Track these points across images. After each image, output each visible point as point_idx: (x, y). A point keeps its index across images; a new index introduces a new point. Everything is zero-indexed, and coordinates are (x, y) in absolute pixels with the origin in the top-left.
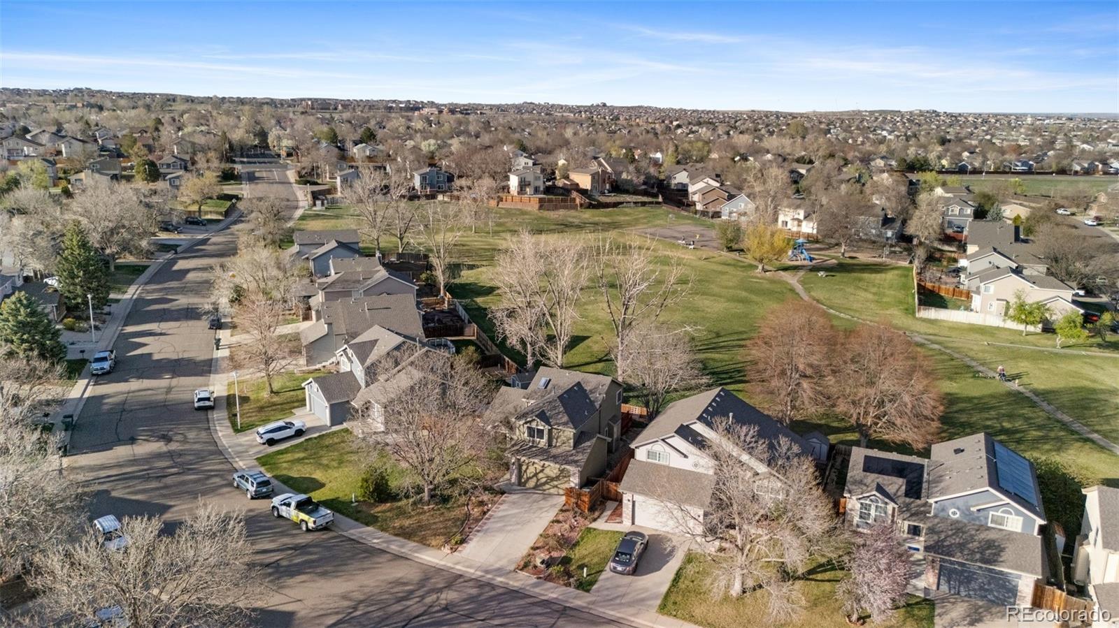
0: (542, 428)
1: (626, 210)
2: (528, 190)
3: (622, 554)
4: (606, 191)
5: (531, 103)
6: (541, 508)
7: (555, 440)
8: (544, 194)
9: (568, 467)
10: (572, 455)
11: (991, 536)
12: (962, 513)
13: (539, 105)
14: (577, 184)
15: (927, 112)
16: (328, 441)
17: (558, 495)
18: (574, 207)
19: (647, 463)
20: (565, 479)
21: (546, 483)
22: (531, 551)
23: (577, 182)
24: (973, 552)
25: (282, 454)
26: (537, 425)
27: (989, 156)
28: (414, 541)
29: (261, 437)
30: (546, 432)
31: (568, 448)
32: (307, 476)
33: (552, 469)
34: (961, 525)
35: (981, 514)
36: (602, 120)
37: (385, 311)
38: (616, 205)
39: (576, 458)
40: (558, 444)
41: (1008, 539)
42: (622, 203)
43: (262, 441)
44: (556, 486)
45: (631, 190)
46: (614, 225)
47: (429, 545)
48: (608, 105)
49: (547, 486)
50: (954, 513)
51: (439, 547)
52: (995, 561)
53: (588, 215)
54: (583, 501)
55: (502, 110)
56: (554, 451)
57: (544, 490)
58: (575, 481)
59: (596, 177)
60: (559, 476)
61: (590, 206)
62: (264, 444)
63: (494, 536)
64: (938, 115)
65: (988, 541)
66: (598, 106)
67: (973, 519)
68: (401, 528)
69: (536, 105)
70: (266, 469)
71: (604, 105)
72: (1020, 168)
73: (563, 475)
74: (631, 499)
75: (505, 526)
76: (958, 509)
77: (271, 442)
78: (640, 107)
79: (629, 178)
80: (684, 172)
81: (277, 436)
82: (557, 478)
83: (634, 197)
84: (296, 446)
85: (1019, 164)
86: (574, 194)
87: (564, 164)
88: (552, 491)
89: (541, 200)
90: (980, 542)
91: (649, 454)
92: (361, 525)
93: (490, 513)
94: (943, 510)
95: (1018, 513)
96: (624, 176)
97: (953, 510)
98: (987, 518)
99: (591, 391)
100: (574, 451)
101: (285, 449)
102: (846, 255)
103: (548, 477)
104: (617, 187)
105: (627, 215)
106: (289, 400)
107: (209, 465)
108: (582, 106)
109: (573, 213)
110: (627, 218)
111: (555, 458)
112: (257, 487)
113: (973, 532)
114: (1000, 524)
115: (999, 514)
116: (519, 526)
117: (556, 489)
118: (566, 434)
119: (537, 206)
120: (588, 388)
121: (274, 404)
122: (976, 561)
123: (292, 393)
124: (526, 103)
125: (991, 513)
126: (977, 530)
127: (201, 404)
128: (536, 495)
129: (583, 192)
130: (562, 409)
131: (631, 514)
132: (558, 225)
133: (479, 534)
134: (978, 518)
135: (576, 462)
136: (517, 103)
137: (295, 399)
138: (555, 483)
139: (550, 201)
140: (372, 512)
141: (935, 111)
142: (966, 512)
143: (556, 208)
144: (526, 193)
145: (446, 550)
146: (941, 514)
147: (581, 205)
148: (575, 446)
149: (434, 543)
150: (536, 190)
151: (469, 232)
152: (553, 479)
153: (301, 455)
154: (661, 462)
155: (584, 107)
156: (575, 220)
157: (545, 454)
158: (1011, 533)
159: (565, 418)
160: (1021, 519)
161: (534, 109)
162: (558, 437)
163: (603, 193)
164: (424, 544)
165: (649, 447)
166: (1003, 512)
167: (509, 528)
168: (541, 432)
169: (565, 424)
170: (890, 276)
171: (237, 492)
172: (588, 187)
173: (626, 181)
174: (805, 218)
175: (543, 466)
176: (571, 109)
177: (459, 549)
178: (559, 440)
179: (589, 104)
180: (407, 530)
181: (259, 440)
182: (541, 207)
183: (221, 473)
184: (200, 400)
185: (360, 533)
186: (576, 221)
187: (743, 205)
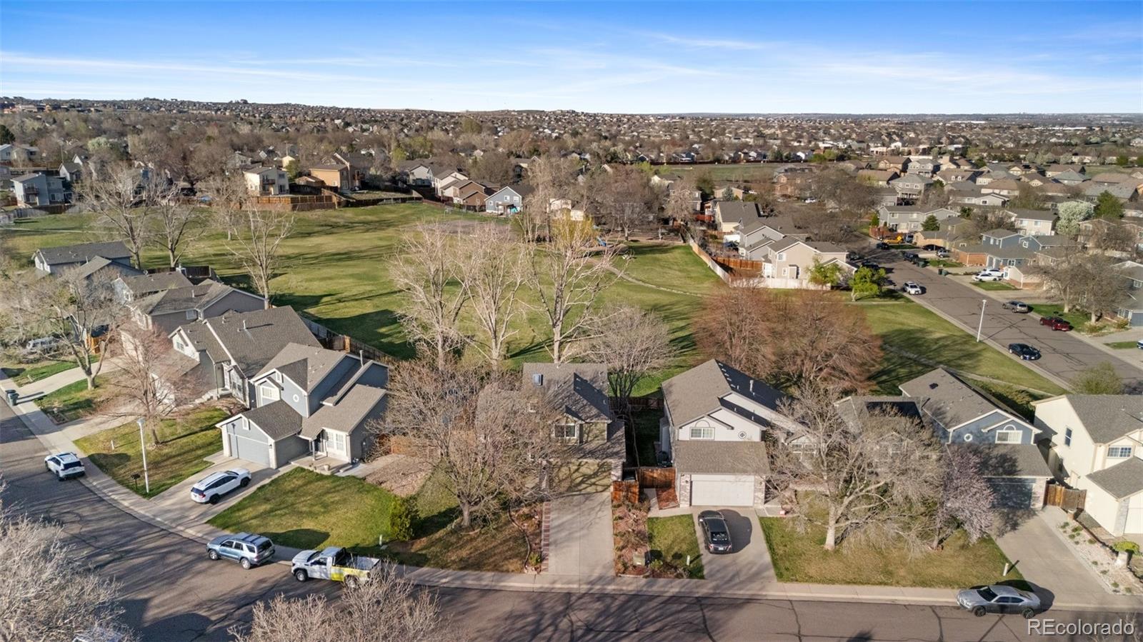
0: (572, 424)
1: (388, 207)
2: (272, 189)
3: (717, 533)
4: (357, 189)
5: (154, 99)
6: (593, 509)
7: (586, 436)
8: (290, 193)
9: (609, 460)
10: (608, 448)
11: (1002, 451)
12: (976, 436)
13: (165, 101)
14: (323, 182)
15: (568, 112)
16: (288, 486)
17: (597, 492)
18: (332, 206)
19: (691, 441)
20: (605, 474)
21: (582, 482)
22: (619, 553)
23: (322, 179)
24: (995, 468)
25: (239, 510)
26: (567, 422)
27: (663, 149)
28: (489, 570)
29: (201, 493)
30: (577, 428)
31: (601, 442)
32: (295, 528)
33: (590, 465)
34: (975, 447)
35: (990, 434)
36: (251, 118)
37: (268, 327)
38: (375, 202)
39: (615, 450)
40: (589, 439)
41: (1014, 451)
42: (382, 200)
43: (204, 500)
44: (594, 484)
45: (382, 187)
46: (383, 224)
47: (507, 571)
48: (249, 102)
49: (584, 486)
50: (968, 438)
51: (521, 571)
52: (1015, 471)
53: (349, 214)
54: (633, 493)
55: (119, 107)
56: (588, 447)
57: (581, 490)
58: (617, 474)
59: (345, 173)
60: (597, 472)
61: (348, 204)
62: (206, 503)
63: (568, 546)
64: (577, 114)
65: (1001, 455)
66: (238, 103)
67: (984, 440)
68: (461, 560)
69: (161, 102)
70: (232, 531)
71: (245, 102)
72: (686, 159)
73: (604, 469)
74: (688, 480)
75: (570, 534)
76: (971, 433)
77: (215, 500)
78: (288, 105)
79: (378, 173)
80: (422, 167)
81: (221, 490)
82: (595, 474)
83: (388, 193)
84: (252, 497)
85: (684, 155)
86: (326, 193)
87: (291, 162)
88: (590, 489)
89: (293, 200)
90: (996, 458)
91: (695, 432)
92: (412, 568)
93: (543, 524)
94: (959, 436)
95: (1019, 427)
96: (372, 171)
97: (967, 435)
98: (994, 437)
99: (591, 380)
100: (608, 444)
101: (240, 503)
102: (630, 239)
103: (584, 475)
104: (367, 185)
105: (391, 212)
106: (186, 449)
107: (148, 541)
108: (220, 104)
109: (330, 212)
110: (394, 215)
111: (592, 453)
112: (259, 553)
113: (987, 451)
114: (1004, 440)
115: (1004, 431)
116: (584, 532)
117: (593, 487)
118: (598, 426)
119: (290, 206)
120: (587, 378)
121: (169, 457)
122: (1002, 474)
123: (185, 440)
124: (148, 99)
125: (998, 431)
126: (989, 448)
127: (71, 471)
128: (576, 497)
129: (334, 189)
130: (585, 402)
131: (688, 495)
132: (322, 226)
133: (551, 548)
134: (987, 438)
135: (617, 453)
136: (136, 99)
137: (194, 446)
138: (593, 480)
139: (303, 200)
140: (413, 551)
141: (574, 112)
142: (978, 435)
143: (311, 208)
144: (270, 193)
145: (530, 571)
146: (958, 440)
147: (339, 204)
148: (609, 439)
149: (511, 568)
150: (281, 190)
151: (224, 240)
152: (590, 477)
153: (267, 507)
154: (705, 438)
155: (222, 104)
156: (338, 220)
157: (581, 450)
158: (1014, 446)
159: (594, 411)
160: (1021, 432)
161: (161, 107)
162: (589, 432)
163: (353, 190)
164: (502, 571)
165: (693, 425)
166: (1007, 429)
167: (577, 535)
168: (570, 431)
169: (597, 416)
170: (677, 253)
171: (220, 565)
172: (337, 184)
173: (376, 177)
174: (573, 207)
175: (579, 465)
176: (207, 106)
177: (543, 567)
178: (591, 435)
179: (227, 101)
180: (470, 561)
181: (198, 498)
182: (294, 208)
183: (176, 547)
184: (67, 466)
185: (419, 575)
186: (342, 222)
187: (508, 198)
